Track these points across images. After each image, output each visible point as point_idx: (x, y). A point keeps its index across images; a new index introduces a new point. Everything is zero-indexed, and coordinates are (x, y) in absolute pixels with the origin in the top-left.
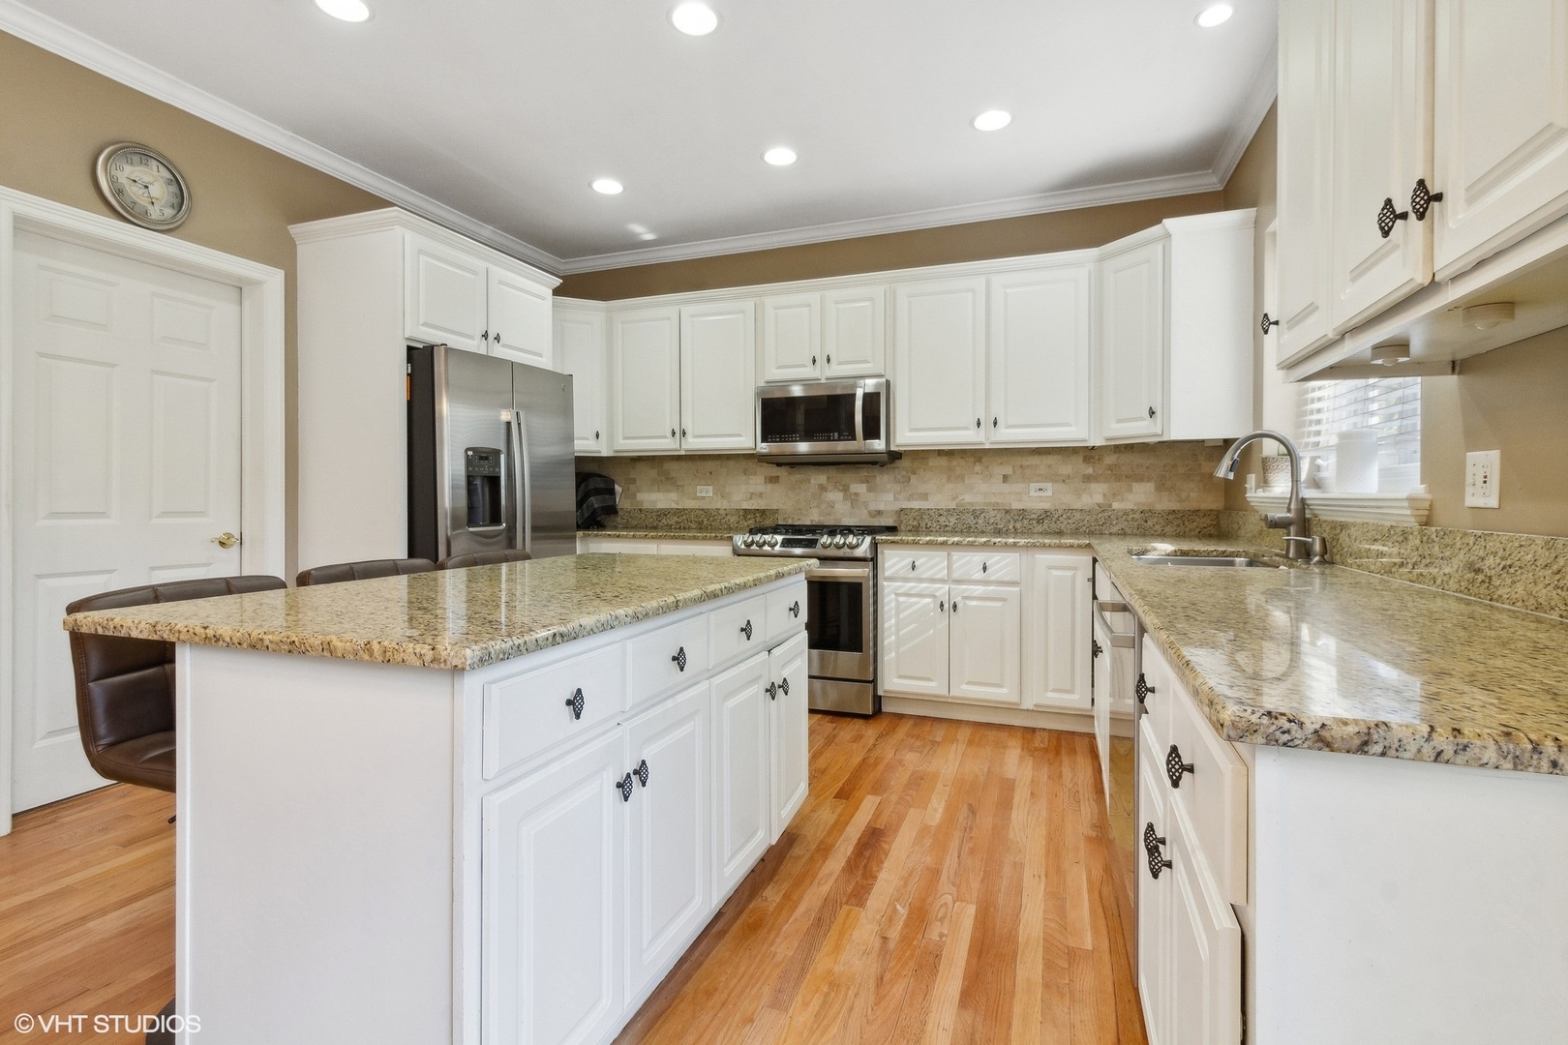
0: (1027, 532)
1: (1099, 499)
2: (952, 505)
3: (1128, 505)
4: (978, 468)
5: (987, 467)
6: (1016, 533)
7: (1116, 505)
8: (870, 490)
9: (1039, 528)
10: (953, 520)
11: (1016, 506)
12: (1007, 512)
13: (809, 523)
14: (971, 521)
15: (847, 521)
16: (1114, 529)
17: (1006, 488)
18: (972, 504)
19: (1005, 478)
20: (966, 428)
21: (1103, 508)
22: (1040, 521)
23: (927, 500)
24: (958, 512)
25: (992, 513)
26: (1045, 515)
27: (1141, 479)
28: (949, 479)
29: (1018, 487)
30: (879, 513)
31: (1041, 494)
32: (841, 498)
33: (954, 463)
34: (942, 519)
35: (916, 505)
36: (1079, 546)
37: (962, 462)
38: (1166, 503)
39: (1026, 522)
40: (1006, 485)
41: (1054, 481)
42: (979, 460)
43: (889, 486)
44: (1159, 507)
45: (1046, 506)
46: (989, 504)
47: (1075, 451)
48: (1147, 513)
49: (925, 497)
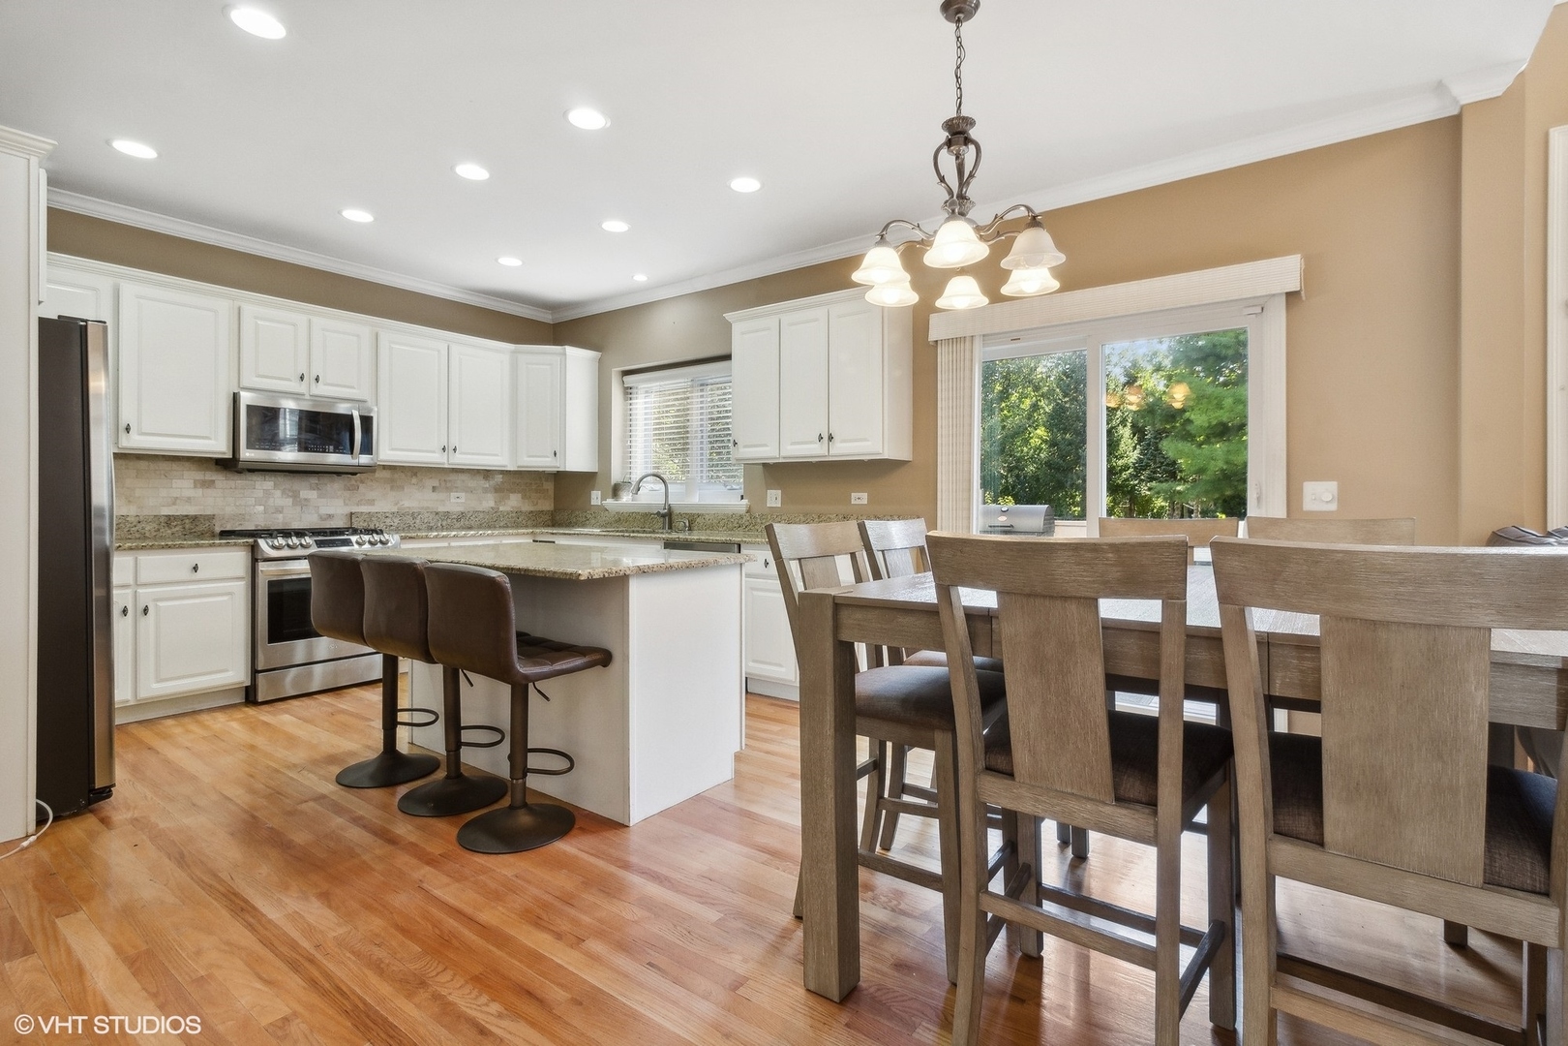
0: (450, 528)
1: (492, 504)
2: (395, 509)
3: (508, 509)
4: (414, 480)
5: (421, 480)
6: (443, 528)
7: (501, 509)
8: (319, 497)
9: (458, 525)
10: (397, 521)
11: (441, 509)
12: (437, 514)
13: (253, 528)
14: (410, 521)
15: (296, 525)
16: (502, 524)
17: (435, 496)
18: (409, 508)
19: (434, 489)
20: (434, 452)
21: (495, 510)
22: (458, 520)
23: (374, 505)
24: (399, 514)
25: (427, 515)
26: (462, 516)
27: (513, 491)
28: (392, 488)
29: (442, 495)
30: (330, 516)
31: (458, 500)
32: (291, 504)
33: (396, 476)
34: (388, 520)
35: (364, 509)
36: (528, 534)
37: (403, 475)
38: (527, 507)
39: (449, 521)
40: (434, 494)
41: (466, 492)
42: (415, 474)
43: (339, 493)
44: (524, 509)
45: (462, 509)
46: (422, 508)
47: (478, 471)
48: (519, 513)
49: (371, 502)
